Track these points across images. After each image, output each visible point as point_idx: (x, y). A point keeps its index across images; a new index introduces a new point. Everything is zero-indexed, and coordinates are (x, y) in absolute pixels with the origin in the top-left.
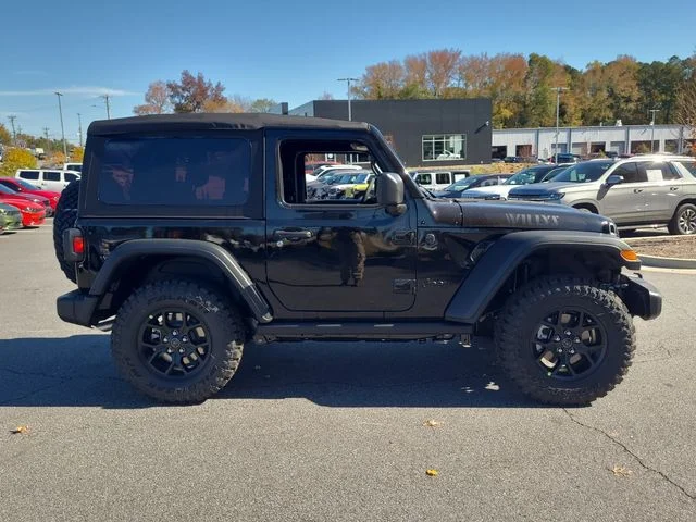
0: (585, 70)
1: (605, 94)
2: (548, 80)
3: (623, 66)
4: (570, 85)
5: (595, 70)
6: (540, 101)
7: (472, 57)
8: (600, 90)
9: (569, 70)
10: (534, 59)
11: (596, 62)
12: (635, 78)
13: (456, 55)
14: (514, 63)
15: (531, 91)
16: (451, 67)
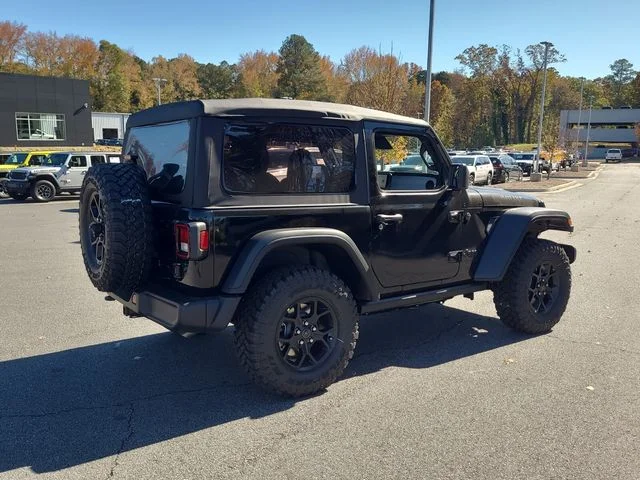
0: (152, 63)
1: (172, 87)
2: (120, 67)
3: (183, 63)
4: (140, 74)
5: (160, 63)
6: (114, 87)
7: (40, 35)
8: (168, 83)
9: (139, 62)
10: (104, 46)
11: (160, 56)
12: (195, 76)
13: (21, 30)
14: (84, 46)
15: (105, 77)
16: (16, 41)
